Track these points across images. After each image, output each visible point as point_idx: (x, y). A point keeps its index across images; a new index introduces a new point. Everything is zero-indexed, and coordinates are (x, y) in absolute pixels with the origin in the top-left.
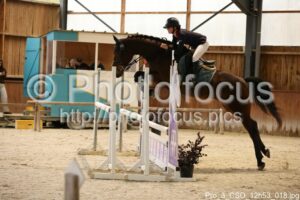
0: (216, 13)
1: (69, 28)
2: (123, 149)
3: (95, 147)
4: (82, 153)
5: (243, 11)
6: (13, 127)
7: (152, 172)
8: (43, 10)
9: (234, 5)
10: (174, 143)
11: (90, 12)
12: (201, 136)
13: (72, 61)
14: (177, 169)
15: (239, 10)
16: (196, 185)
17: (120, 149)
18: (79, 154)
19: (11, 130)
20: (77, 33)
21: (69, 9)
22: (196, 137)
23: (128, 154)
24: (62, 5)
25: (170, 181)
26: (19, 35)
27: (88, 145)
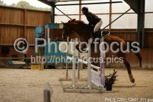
0: (123, 14)
1: (55, 22)
2: (80, 78)
3: (67, 77)
4: (61, 80)
5: (136, 12)
6: (30, 69)
7: (93, 88)
8: (43, 14)
9: (131, 10)
10: (103, 75)
11: (65, 15)
12: (116, 71)
13: (57, 38)
14: (105, 87)
15: (134, 12)
16: (113, 94)
17: (79, 78)
18: (60, 80)
19: (29, 70)
20: (59, 24)
21: (55, 13)
22: (113, 72)
23: (83, 80)
24: (52, 12)
25: (101, 92)
26: (33, 26)
27: (64, 76)
